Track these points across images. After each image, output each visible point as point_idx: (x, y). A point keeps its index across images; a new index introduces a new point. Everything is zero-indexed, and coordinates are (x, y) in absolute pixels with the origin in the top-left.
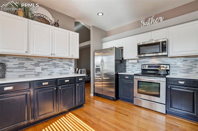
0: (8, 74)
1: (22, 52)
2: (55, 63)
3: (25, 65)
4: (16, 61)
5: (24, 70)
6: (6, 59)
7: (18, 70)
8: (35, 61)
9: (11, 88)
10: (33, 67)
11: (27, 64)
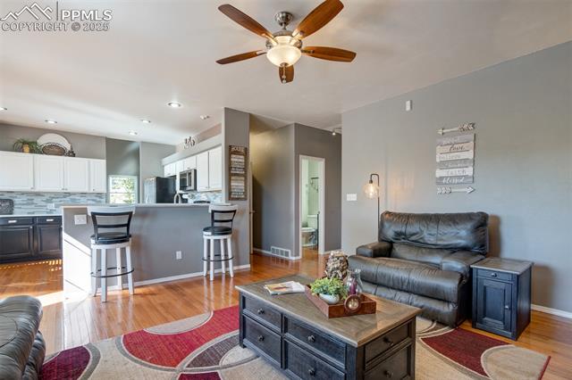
0: (15, 210)
1: (28, 189)
2: (75, 199)
3: (35, 201)
4: (25, 198)
5: (33, 206)
6: (14, 195)
7: (25, 207)
8: (47, 197)
9: (15, 221)
10: (44, 204)
11: (37, 200)
